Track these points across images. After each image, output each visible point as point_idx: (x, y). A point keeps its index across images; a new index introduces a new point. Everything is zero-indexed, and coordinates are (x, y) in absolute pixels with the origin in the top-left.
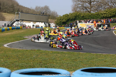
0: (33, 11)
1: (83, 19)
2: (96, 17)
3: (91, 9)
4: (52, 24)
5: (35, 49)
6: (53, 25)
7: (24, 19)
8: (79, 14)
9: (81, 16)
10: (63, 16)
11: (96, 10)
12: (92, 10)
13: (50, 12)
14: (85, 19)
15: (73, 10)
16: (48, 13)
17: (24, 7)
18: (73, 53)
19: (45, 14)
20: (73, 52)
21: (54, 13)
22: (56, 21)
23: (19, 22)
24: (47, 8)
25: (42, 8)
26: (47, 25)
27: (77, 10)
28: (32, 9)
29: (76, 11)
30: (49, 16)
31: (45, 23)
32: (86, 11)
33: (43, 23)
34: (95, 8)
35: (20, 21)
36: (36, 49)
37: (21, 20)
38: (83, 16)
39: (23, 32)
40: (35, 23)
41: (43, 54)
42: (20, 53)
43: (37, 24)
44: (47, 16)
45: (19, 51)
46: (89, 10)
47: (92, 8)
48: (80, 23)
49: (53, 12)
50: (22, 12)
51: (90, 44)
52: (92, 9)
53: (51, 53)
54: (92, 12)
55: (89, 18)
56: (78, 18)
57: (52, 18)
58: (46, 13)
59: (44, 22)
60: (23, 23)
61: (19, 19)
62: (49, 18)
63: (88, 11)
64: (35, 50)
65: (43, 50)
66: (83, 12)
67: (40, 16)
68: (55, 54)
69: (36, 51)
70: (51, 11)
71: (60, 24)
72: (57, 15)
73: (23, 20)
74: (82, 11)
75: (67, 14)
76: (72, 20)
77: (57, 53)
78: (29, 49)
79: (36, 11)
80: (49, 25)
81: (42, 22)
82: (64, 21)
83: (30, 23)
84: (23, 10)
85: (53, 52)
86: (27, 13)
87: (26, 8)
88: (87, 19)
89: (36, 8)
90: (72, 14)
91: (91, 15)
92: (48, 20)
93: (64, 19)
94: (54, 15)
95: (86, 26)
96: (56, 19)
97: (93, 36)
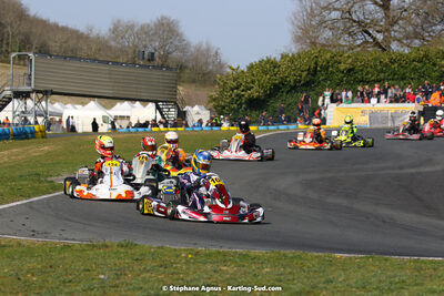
0: (101, 44)
1: (348, 82)
2: (414, 70)
3: (387, 30)
4: (196, 108)
5: (108, 242)
6: (198, 114)
7: (56, 87)
8: (328, 56)
9: (342, 67)
10: (251, 67)
11: (417, 35)
12: (395, 39)
13: (184, 48)
14: (363, 82)
15: (298, 39)
16: (176, 55)
17: (56, 27)
18: (300, 258)
19: (158, 61)
20: (299, 253)
21: (205, 54)
22: (215, 94)
23: (30, 103)
24: (167, 29)
25: (145, 30)
26: (173, 114)
27: (321, 40)
28: (94, 34)
29: (314, 44)
30: (182, 67)
31: (158, 108)
32: (366, 42)
33: (152, 106)
34: (410, 29)
35: (33, 95)
36: (114, 240)
37: (38, 92)
38: (349, 70)
39: (48, 154)
40: (112, 106)
41: (150, 264)
42: (31, 264)
43: (121, 108)
44: (168, 68)
45: (29, 252)
46: (380, 37)
47: (396, 28)
48: (334, 105)
49: (198, 50)
50: (43, 51)
51: (384, 211)
52: (396, 31)
53: (187, 262)
54: (394, 46)
55: (382, 76)
56: (324, 80)
57: (194, 82)
58: (166, 56)
59: (156, 102)
60: (50, 109)
61: (29, 89)
62: (178, 81)
63: (377, 44)
64: (107, 247)
65: (147, 245)
66: (350, 46)
67: (137, 70)
68: (209, 267)
69: (115, 249)
70: (188, 45)
71: (236, 111)
72: (221, 66)
73: (47, 93)
74: (345, 40)
75: (269, 61)
76: (294, 88)
77: (220, 257)
78: (77, 238)
79: (113, 44)
80: (182, 115)
81: (145, 101)
82: (255, 93)
83: (84, 104)
84: (51, 43)
85: (197, 253)
86: (71, 55)
87: (64, 29)
88: (371, 83)
89: (115, 30)
90: (292, 60)
91: (393, 61)
92: (175, 92)
93: (253, 82)
94: (207, 63)
95: (366, 118)
96: (215, 82)
97: (401, 168)
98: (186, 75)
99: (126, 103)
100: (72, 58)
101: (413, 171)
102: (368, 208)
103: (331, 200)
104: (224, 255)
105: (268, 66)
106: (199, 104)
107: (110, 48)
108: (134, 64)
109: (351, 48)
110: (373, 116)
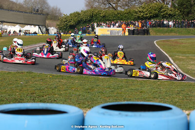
0: (21, 6)
1: (103, 20)
2: (125, 17)
3: (117, 3)
4: (52, 28)
5: (23, 71)
6: (53, 31)
7: (5, 20)
8: (97, 11)
9: (101, 15)
10: (71, 15)
11: (126, 5)
12: (119, 6)
13: (48, 8)
14: (108, 20)
15: (87, 6)
16: (46, 10)
19: (39, 12)
21: (55, 10)
22: (58, 23)
24: (43, 1)
25: (35, 2)
26: (44, 30)
27: (94, 6)
28: (18, 2)
29: (92, 7)
30: (48, 14)
31: (39, 27)
32: (110, 7)
33: (37, 27)
34: (124, 3)
36: (25, 71)
38: (104, 16)
40: (24, 27)
41: (37, 79)
43: (27, 28)
44: (43, 14)
46: (114, 5)
47: (120, 2)
48: (98, 28)
49: (53, 8)
52: (120, 4)
53: (50, 78)
54: (119, 9)
55: (115, 18)
56: (96, 19)
57: (51, 19)
58: (42, 11)
59: (39, 26)
60: (3, 27)
62: (46, 19)
63: (113, 8)
64: (23, 73)
65: (36, 73)
67: (33, 15)
68: (57, 80)
69: (26, 74)
70: (50, 7)
71: (66, 29)
72: (61, 14)
73: (2, 22)
74: (102, 6)
75: (77, 13)
76: (85, 22)
77: (61, 77)
79: (25, 6)
80: (47, 30)
81: (35, 25)
82: (72, 23)
83: (14, 26)
84: (4, 5)
85: (53, 76)
86: (10, 9)
87: (8, 1)
88: (111, 21)
89: (25, 1)
90: (85, 12)
91: (118, 14)
92: (45, 22)
93: (71, 20)
94: (56, 13)
95: (109, 32)
96: (58, 19)
98: (49, 17)
99: (29, 26)
107: (23, 7)
108: (32, 13)
109: (104, 9)
110: (111, 32)
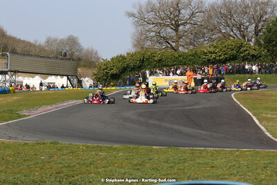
0: (41, 48)
1: (159, 66)
2: (190, 60)
3: (177, 41)
4: (87, 79)
5: (45, 142)
6: (88, 82)
7: (20, 69)
8: (149, 53)
9: (156, 59)
10: (112, 59)
11: (191, 44)
12: (181, 45)
13: (80, 51)
14: (166, 66)
15: (135, 46)
16: (77, 53)
17: (19, 41)
18: (136, 148)
19: (68, 57)
20: (136, 146)
21: (91, 53)
22: (95, 72)
23: (7, 77)
24: (72, 41)
25: (62, 42)
26: (75, 81)
27: (146, 46)
28: (38, 44)
29: (142, 48)
30: (80, 59)
31: (68, 78)
32: (168, 47)
33: (65, 78)
34: (188, 40)
35: (9, 73)
36: (48, 140)
37: (11, 71)
38: (159, 60)
39: (17, 101)
40: (46, 78)
41: (65, 152)
42: (10, 152)
43: (51, 79)
44: (73, 60)
45: (8, 146)
46: (174, 44)
47: (181, 40)
48: (152, 77)
49: (88, 51)
50: (14, 52)
51: (176, 127)
53: (83, 151)
54: (181, 49)
55: (175, 63)
56: (148, 65)
57: (85, 66)
58: (72, 54)
59: (67, 76)
60: (17, 80)
61: (7, 70)
62: (78, 66)
63: (172, 48)
64: (44, 144)
65: (64, 143)
66: (159, 49)
67: (58, 61)
68: (93, 153)
69: (49, 145)
70: (83, 49)
71: (106, 80)
72: (99, 58)
73: (15, 72)
74: (157, 46)
75: (121, 56)
76: (133, 69)
77: (99, 148)
78: (31, 140)
79: (47, 48)
80: (80, 82)
81: (62, 76)
82: (115, 71)
83: (33, 77)
84: (17, 48)
85: (88, 147)
87: (24, 42)
88: (170, 66)
89: (48, 41)
90: (132, 55)
91: (180, 56)
92: (76, 71)
93: (114, 66)
94: (91, 58)
95: (168, 83)
96: (95, 66)
97: (184, 106)
98: (82, 63)
99: (53, 77)
100: (27, 55)
101: (190, 108)
102: (168, 125)
103: (151, 122)
104: (101, 147)
105: (121, 59)
106: (88, 77)
107: (45, 50)
108: (57, 58)
109: (160, 50)
110: (170, 82)
